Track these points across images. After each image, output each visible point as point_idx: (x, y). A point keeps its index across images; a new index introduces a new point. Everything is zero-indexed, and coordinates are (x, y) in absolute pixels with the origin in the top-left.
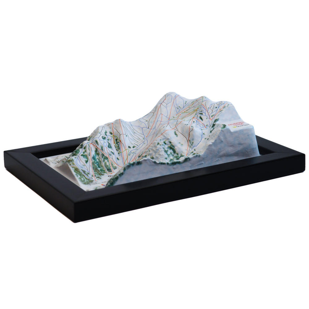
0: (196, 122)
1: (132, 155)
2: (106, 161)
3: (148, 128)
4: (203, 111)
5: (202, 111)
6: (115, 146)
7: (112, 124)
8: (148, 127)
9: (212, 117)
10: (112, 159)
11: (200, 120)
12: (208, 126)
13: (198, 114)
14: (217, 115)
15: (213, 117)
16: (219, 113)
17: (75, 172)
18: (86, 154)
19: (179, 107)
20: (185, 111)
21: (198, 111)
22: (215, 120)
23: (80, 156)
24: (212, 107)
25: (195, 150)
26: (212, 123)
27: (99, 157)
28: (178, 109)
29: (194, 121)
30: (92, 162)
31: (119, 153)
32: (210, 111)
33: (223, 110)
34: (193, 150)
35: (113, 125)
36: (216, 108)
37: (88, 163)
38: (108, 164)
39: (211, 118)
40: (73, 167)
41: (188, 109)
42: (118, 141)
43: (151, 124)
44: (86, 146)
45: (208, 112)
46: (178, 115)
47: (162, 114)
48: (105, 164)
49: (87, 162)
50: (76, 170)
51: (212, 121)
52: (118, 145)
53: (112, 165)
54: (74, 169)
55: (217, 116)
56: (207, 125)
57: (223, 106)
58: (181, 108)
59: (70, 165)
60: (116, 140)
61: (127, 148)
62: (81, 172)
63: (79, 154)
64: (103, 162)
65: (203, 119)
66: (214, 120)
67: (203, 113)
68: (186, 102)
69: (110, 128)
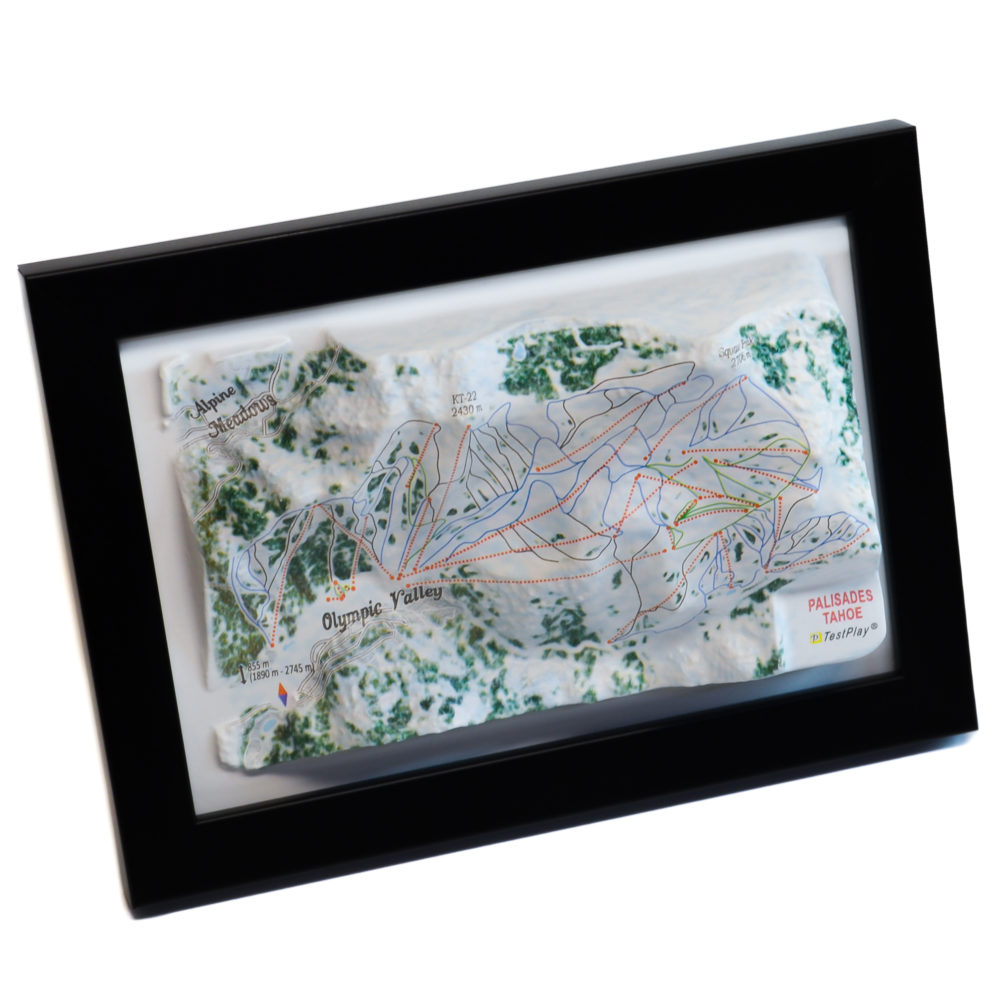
0: (713, 555)
1: (446, 537)
2: (346, 550)
3: (561, 448)
4: (762, 534)
5: (759, 530)
6: (404, 495)
7: (436, 425)
8: (560, 444)
9: (776, 564)
10: (369, 545)
11: (733, 554)
12: (743, 584)
13: (741, 529)
14: (797, 568)
15: (777, 568)
16: (808, 565)
17: (216, 608)
18: (284, 535)
19: (714, 425)
20: (720, 456)
21: (747, 521)
22: (778, 580)
23: (259, 545)
24: (803, 533)
25: (645, 641)
26: (761, 582)
27: (328, 539)
28: (704, 428)
29: (707, 553)
30: (294, 555)
31: (404, 522)
32: (785, 544)
33: (826, 562)
34: (638, 638)
35: (437, 429)
36: (814, 540)
37: (278, 561)
38: (347, 557)
39: (771, 566)
40: (215, 589)
41: (733, 457)
42: (422, 491)
43: (577, 442)
44: (294, 518)
45: (778, 544)
46: (688, 456)
47: (636, 429)
48: (340, 556)
49: (272, 561)
50: (226, 597)
51: (766, 578)
52: (417, 503)
53: (361, 558)
54: (216, 594)
55: (796, 572)
56: (741, 582)
57: (840, 545)
58: (716, 431)
59: (211, 580)
60: (420, 484)
61: (444, 515)
62: (237, 602)
63: (259, 537)
64: (334, 550)
65: (742, 556)
66: (772, 577)
67: (758, 540)
68: (751, 415)
69: (421, 433)
